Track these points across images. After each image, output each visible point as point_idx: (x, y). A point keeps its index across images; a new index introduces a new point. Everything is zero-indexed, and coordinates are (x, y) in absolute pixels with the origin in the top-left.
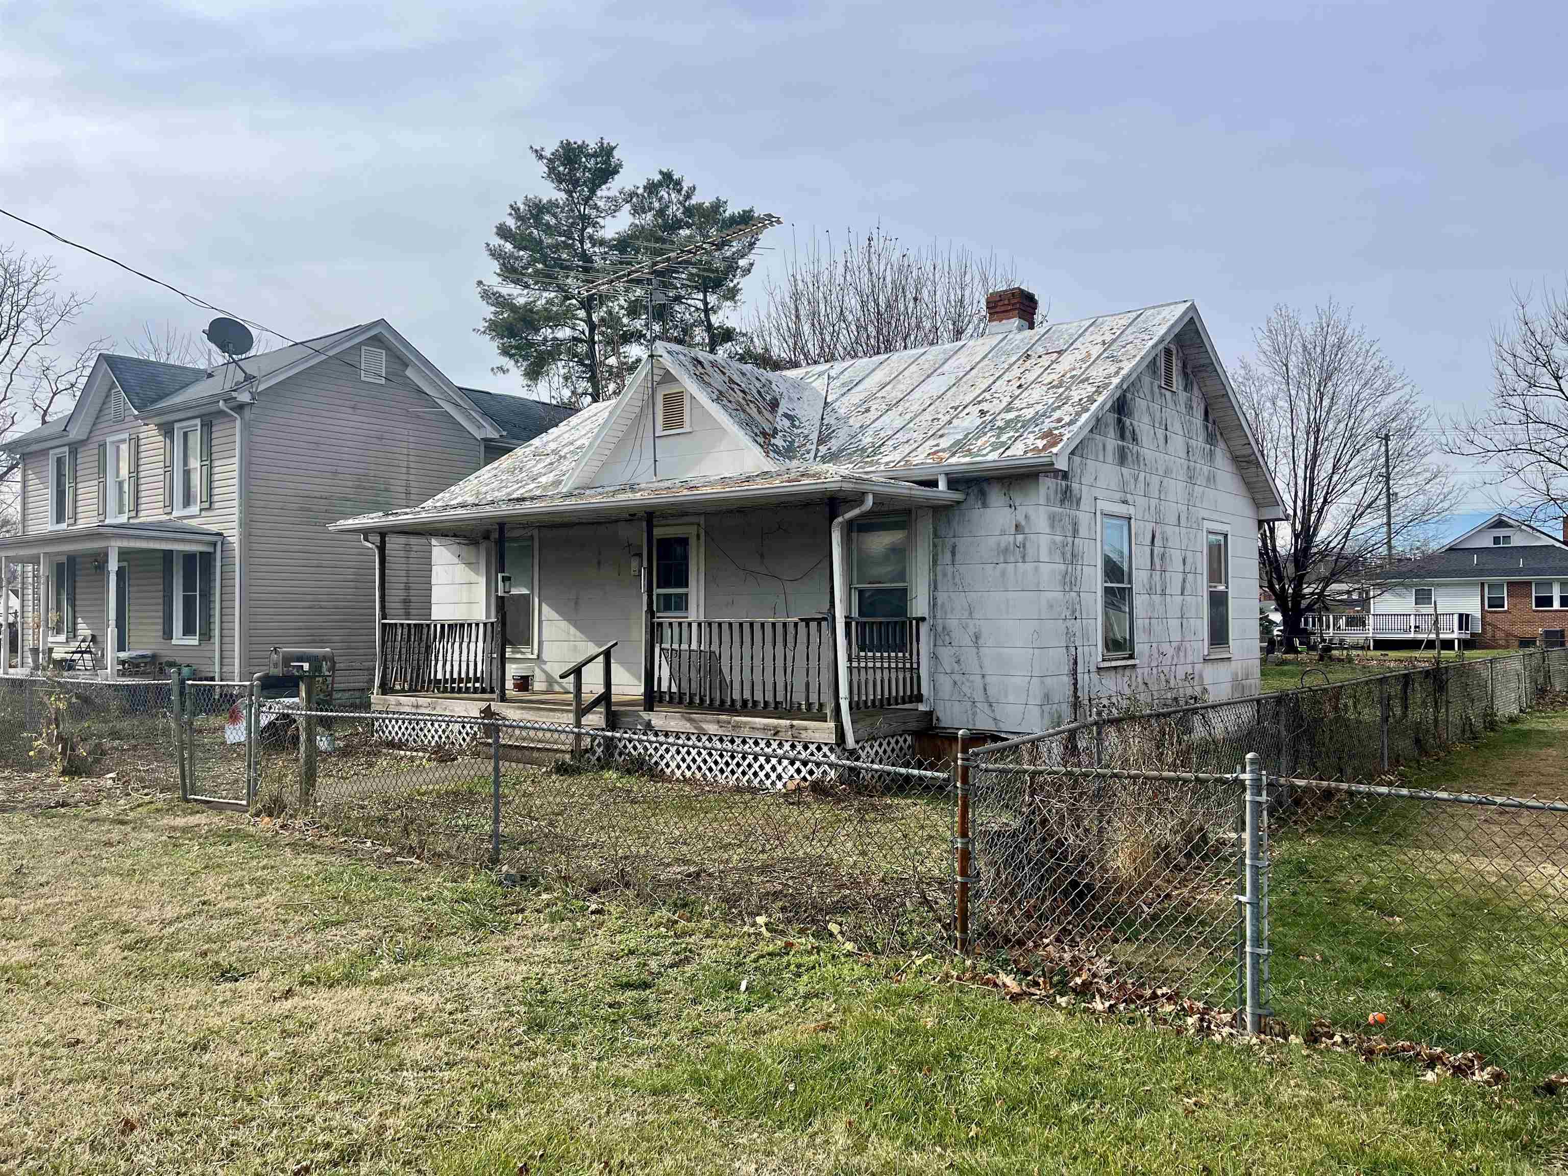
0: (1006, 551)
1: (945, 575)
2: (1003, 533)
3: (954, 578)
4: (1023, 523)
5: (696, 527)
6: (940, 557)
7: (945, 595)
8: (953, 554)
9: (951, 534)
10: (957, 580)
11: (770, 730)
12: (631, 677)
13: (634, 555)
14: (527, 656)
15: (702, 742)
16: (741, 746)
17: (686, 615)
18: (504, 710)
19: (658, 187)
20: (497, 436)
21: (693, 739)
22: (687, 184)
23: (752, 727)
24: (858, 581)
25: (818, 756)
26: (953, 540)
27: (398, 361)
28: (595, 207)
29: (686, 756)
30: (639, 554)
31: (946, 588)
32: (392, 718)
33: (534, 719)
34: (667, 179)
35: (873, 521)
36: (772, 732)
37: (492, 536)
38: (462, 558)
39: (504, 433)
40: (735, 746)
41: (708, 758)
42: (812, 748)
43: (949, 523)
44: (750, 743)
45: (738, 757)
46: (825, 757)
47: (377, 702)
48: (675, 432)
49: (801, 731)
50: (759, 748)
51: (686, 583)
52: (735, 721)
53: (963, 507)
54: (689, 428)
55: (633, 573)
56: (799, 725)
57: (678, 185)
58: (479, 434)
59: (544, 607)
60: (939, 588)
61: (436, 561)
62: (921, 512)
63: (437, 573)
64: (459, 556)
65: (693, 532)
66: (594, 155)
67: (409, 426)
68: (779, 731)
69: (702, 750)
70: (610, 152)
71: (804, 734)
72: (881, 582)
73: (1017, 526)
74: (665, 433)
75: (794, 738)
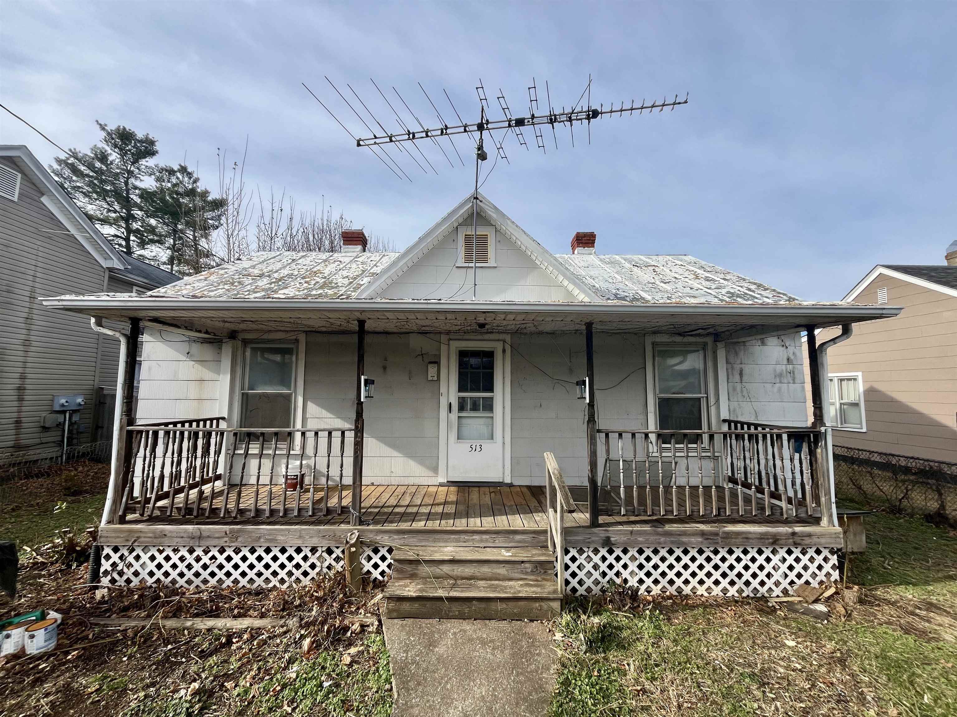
0: (781, 375)
1: (734, 389)
2: (778, 364)
3: (742, 391)
4: (792, 357)
5: (502, 343)
6: (730, 376)
7: (736, 403)
8: (741, 374)
9: (739, 362)
10: (745, 393)
11: (768, 539)
12: (424, 469)
13: (431, 363)
14: (284, 452)
15: (675, 556)
16: (727, 556)
17: (491, 415)
18: (371, 536)
19: (176, 172)
20: (122, 268)
21: (663, 552)
22: (195, 176)
23: (746, 537)
24: (661, 392)
25: (819, 559)
26: (741, 366)
27: (35, 188)
28: (138, 169)
29: (652, 571)
30: (437, 362)
31: (736, 399)
32: (142, 554)
33: (426, 544)
34: (183, 170)
35: (673, 349)
36: (771, 540)
37: (241, 336)
38: (191, 356)
39: (129, 267)
40: (719, 556)
41: (682, 571)
42: (811, 552)
43: (736, 354)
44: (738, 552)
45: (724, 567)
46: (826, 559)
47: (113, 535)
48: (478, 265)
49: (803, 538)
50: (749, 556)
51: (490, 388)
52: (724, 533)
53: (747, 344)
54: (492, 262)
55: (430, 378)
56: (802, 532)
57: (190, 175)
58: (105, 264)
59: (311, 406)
60: (731, 399)
61: (148, 356)
62: (720, 345)
63: (150, 369)
64: (188, 353)
65: (498, 347)
66: (141, 141)
67: (39, 243)
68: (778, 540)
69: (675, 563)
70: (152, 143)
71: (807, 541)
72: (682, 393)
73: (788, 359)
74: (467, 265)
75: (796, 545)
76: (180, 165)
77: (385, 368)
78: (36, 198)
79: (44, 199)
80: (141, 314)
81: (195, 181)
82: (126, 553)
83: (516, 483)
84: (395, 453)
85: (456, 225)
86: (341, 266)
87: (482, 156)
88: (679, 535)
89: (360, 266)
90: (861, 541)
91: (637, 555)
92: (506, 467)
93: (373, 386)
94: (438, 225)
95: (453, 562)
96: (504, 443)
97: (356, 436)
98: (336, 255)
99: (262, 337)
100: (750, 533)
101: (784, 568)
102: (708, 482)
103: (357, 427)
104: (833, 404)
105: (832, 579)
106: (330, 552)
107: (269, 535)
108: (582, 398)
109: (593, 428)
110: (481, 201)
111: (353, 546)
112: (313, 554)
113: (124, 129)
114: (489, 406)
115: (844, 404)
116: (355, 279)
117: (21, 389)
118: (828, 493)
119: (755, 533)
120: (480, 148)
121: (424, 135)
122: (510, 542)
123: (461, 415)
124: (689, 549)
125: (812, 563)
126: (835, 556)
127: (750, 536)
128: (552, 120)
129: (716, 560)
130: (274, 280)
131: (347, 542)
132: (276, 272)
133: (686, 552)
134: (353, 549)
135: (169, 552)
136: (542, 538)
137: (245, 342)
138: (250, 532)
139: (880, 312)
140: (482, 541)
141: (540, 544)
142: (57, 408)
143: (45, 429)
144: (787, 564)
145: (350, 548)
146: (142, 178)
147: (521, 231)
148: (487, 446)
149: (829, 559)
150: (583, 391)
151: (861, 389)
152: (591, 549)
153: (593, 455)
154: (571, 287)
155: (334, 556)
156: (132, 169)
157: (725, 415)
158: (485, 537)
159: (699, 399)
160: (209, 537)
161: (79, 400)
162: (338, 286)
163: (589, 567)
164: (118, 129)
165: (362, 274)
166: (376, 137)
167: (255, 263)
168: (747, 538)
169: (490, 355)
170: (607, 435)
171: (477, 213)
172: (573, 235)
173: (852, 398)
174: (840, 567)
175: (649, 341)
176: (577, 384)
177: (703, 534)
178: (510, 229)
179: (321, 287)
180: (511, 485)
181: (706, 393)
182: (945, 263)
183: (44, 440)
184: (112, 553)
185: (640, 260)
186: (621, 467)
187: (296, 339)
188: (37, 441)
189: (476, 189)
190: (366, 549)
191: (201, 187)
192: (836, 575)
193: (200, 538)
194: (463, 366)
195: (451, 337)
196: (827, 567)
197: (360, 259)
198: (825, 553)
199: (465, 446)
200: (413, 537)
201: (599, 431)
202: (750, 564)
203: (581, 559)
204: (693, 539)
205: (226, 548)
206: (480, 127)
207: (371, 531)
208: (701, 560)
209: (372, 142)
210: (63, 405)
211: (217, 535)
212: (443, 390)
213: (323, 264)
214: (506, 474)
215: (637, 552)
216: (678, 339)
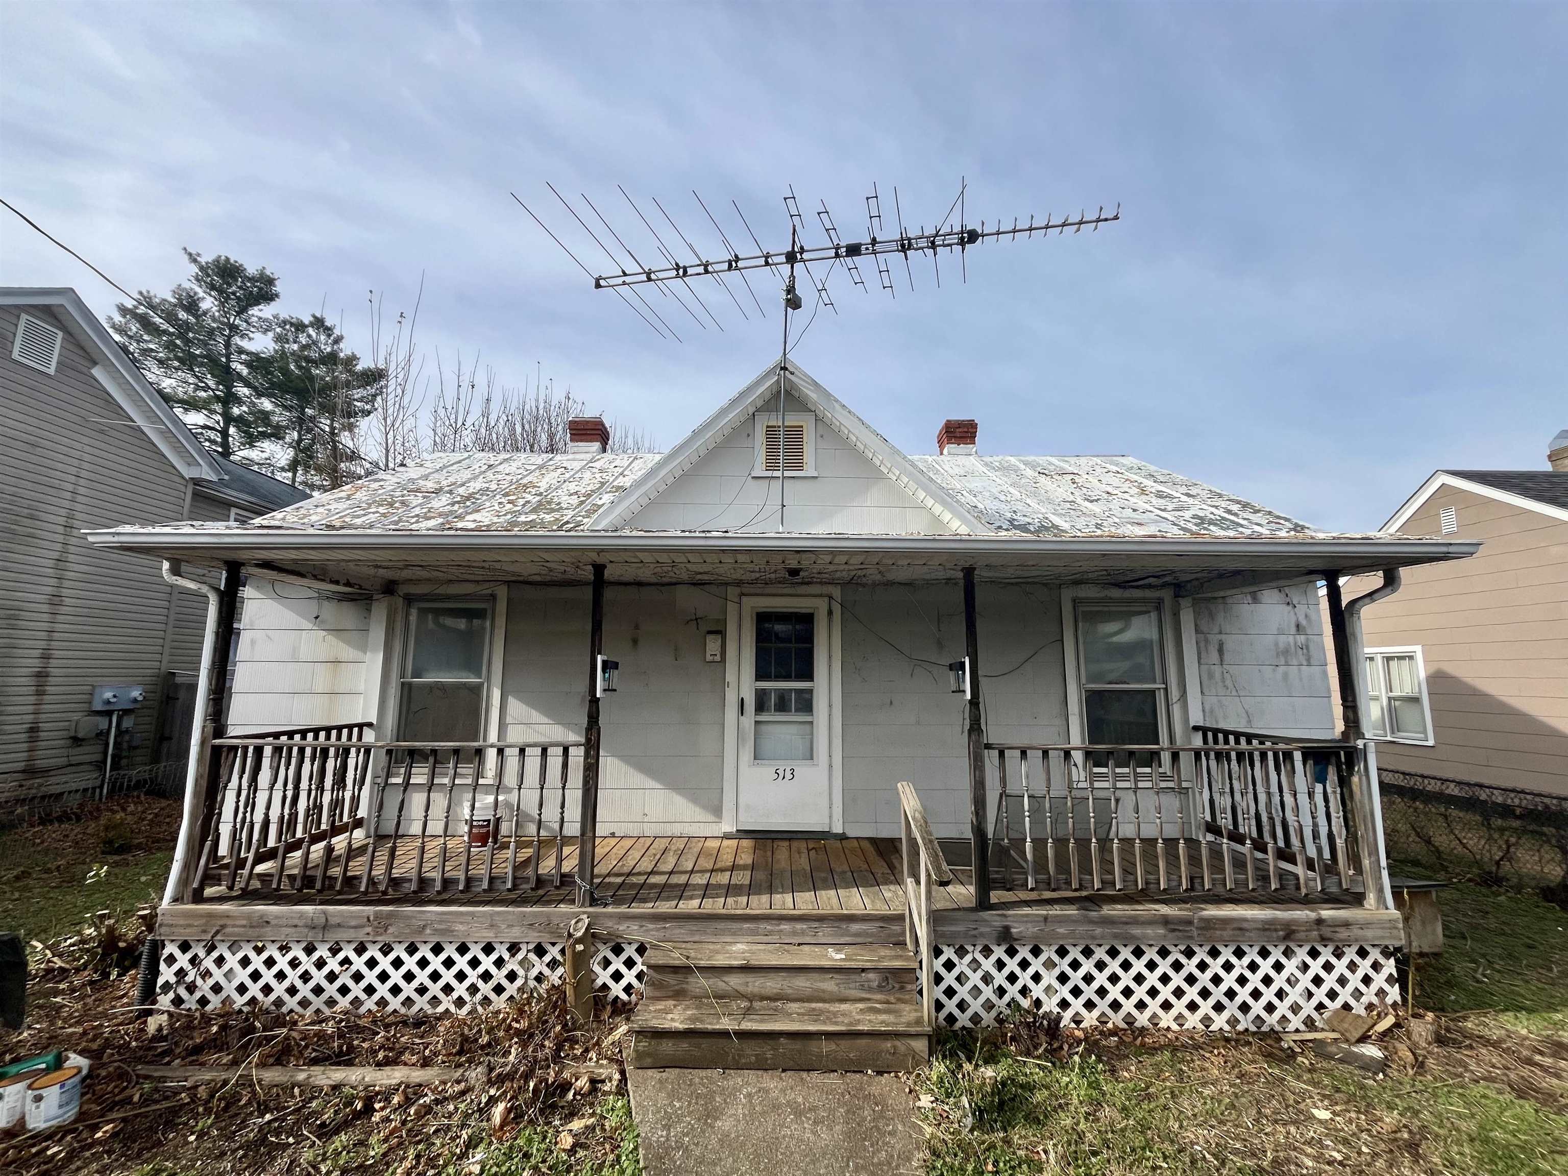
0: (1286, 652)
1: (1211, 676)
2: (1281, 632)
3: (1223, 680)
4: (1304, 622)
5: (826, 599)
6: (1203, 655)
7: (1214, 700)
8: (1221, 651)
9: (1216, 630)
10: (1229, 683)
11: (1276, 930)
12: (698, 809)
13: (710, 632)
14: (469, 781)
15: (1120, 959)
16: (1209, 960)
17: (809, 719)
18: (610, 924)
19: (307, 326)
20: (214, 478)
21: (1100, 954)
22: (337, 332)
23: (1239, 927)
24: (1090, 680)
25: (1365, 966)
26: (1219, 637)
27: (81, 352)
28: (246, 321)
29: (1082, 985)
30: (721, 633)
31: (1214, 692)
32: (227, 955)
33: (703, 938)
34: (319, 323)
35: (1106, 609)
36: (1281, 933)
37: (403, 590)
38: (322, 622)
39: (226, 477)
40: (1196, 960)
41: (1133, 985)
42: (1350, 954)
43: (1212, 616)
44: (1227, 954)
45: (1204, 979)
46: (1376, 966)
47: (182, 922)
48: (787, 474)
49: (1337, 929)
50: (1246, 961)
51: (808, 675)
52: (1202, 919)
53: (1229, 600)
54: (809, 471)
55: (709, 658)
56: (1333, 919)
57: (328, 331)
58: (188, 472)
59: (513, 704)
60: (1206, 691)
61: (252, 623)
62: (1185, 603)
63: (253, 642)
64: (317, 618)
65: (821, 606)
66: (252, 279)
67: (86, 440)
68: (1294, 932)
69: (1120, 972)
70: (270, 282)
71: (1343, 934)
72: (1125, 683)
73: (1298, 626)
74: (769, 474)
75: (1324, 941)
76: (314, 316)
77: (635, 642)
78: (85, 370)
79: (97, 372)
80: (244, 556)
81: (337, 341)
82: (202, 954)
83: (851, 833)
84: (652, 783)
85: (751, 410)
86: (567, 475)
87: (793, 302)
88: (1127, 923)
89: (597, 476)
90: (1434, 932)
91: (1056, 958)
92: (834, 807)
93: (616, 672)
94: (723, 412)
95: (746, 969)
96: (831, 766)
97: (587, 755)
98: (558, 457)
99: (436, 592)
100: (1245, 920)
101: (1305, 981)
102: (1171, 831)
103: (588, 740)
104: (1376, 699)
105: (1389, 1000)
106: (540, 951)
107: (440, 922)
108: (960, 691)
109: (978, 742)
110: (792, 373)
111: (579, 941)
112: (513, 955)
113: (227, 259)
114: (806, 704)
115: (1395, 699)
116: (589, 496)
117: (41, 675)
118: (1375, 851)
119: (1254, 920)
120: (791, 290)
121: (701, 269)
122: (842, 935)
123: (760, 718)
124: (1144, 948)
125: (1353, 972)
126: (1392, 961)
127: (1245, 925)
128: (905, 246)
129: (1191, 966)
130: (459, 499)
131: (570, 935)
132: (463, 485)
133: (1138, 953)
134: (579, 947)
135: (272, 951)
136: (896, 928)
137: (409, 600)
138: (408, 917)
139: (1444, 549)
140: (794, 933)
141: (893, 940)
142: (98, 706)
143: (76, 741)
144: (1311, 974)
145: (573, 945)
146: (251, 335)
147: (856, 420)
148: (803, 770)
149: (1382, 966)
150: (960, 680)
151: (1422, 675)
152: (979, 948)
153: (979, 787)
154: (938, 509)
155: (547, 958)
156: (237, 322)
157: (1196, 718)
158: (799, 926)
159: (1153, 692)
160: (339, 925)
161: (136, 693)
162: (561, 508)
163: (975, 979)
164: (217, 260)
165: (599, 489)
166: (625, 274)
167: (430, 471)
168: (1241, 929)
169: (808, 619)
170: (1002, 754)
171: (786, 391)
172: (940, 425)
173: (1407, 690)
174: (1401, 979)
175: (1067, 595)
176: (951, 667)
177: (1166, 921)
178: (840, 418)
179: (534, 510)
180: (843, 837)
181: (1165, 682)
182: (1548, 467)
183: (74, 760)
184: (177, 953)
185: (1050, 464)
186: (1026, 807)
187: (491, 595)
188: (63, 761)
189: (785, 354)
190: (601, 947)
191: (345, 350)
192: (1394, 994)
193: (326, 927)
194: (762, 637)
195: (745, 590)
196: (1379, 980)
197: (597, 465)
198: (1375, 955)
199: (766, 771)
200: (680, 927)
201: (988, 746)
202: (1248, 974)
203: (962, 966)
204: (1149, 931)
205: (368, 945)
206: (791, 258)
207: (610, 916)
208: (1164, 966)
209: (620, 280)
210: (108, 702)
211: (353, 923)
212: (730, 677)
213: (537, 473)
214: (835, 818)
215: (1056, 952)
216: (1116, 593)
